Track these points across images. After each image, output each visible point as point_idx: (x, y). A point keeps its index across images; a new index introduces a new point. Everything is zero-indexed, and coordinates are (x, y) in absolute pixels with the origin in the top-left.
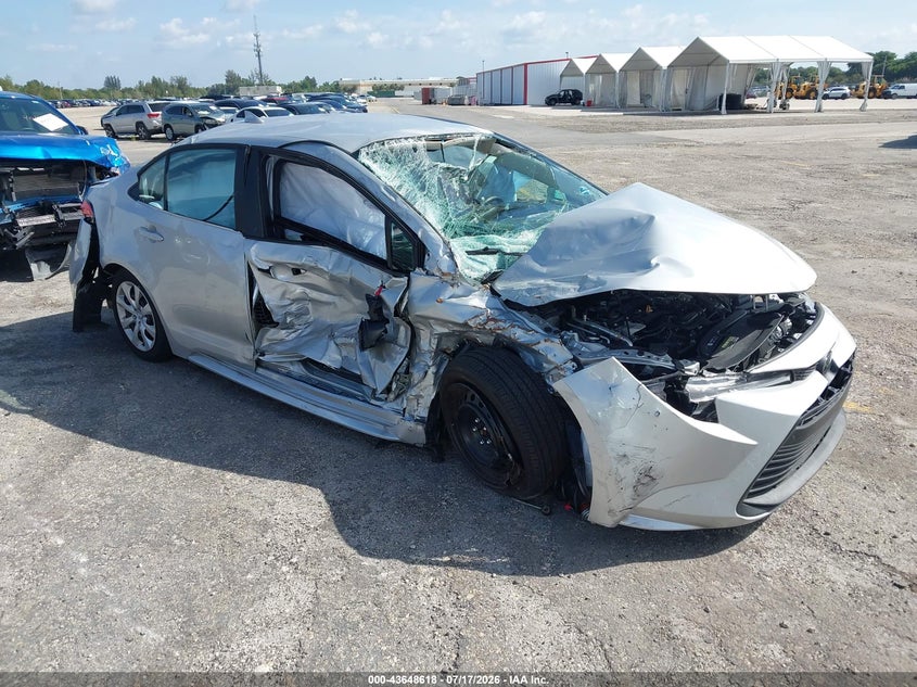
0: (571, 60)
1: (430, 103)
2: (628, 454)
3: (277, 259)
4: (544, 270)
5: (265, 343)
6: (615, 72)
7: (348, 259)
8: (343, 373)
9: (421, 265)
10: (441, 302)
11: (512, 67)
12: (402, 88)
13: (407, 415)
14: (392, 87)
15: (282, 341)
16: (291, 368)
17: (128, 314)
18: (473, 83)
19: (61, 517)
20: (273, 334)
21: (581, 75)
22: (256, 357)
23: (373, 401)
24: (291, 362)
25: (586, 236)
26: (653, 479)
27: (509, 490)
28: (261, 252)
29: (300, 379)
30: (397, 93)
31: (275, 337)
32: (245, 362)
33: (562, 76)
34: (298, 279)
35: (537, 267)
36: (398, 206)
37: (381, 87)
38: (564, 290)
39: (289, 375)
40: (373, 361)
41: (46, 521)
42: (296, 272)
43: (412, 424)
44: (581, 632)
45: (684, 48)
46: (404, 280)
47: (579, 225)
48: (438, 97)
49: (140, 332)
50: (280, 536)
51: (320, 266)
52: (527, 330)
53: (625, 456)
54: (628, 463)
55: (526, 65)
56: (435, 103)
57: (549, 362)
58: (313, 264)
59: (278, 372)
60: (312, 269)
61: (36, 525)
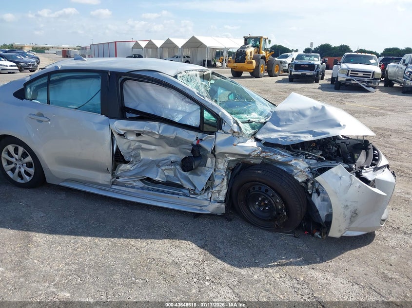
0: (136, 41)
1: (67, 57)
2: (348, 205)
3: (129, 128)
4: (280, 129)
5: (119, 172)
6: (158, 48)
7: (172, 128)
8: (168, 184)
9: (221, 129)
10: (236, 145)
11: (109, 43)
12: (48, 49)
13: (212, 200)
14: (42, 48)
15: (128, 171)
16: (135, 184)
17: (9, 163)
18: (88, 49)
19: (54, 281)
20: (123, 167)
21: (142, 48)
22: (113, 180)
23: (191, 196)
24: (134, 181)
25: (295, 114)
26: (357, 214)
27: (278, 229)
28: (119, 125)
29: (141, 188)
30: (46, 51)
31: (124, 168)
32: (106, 183)
33: (132, 48)
34: (139, 138)
35: (276, 128)
36: (207, 102)
37: (37, 48)
38: (305, 137)
39: (133, 187)
40: (191, 177)
41: (46, 285)
42: (138, 135)
43: (217, 205)
44: (358, 284)
45: (187, 40)
46: (214, 136)
47: (291, 110)
48: (72, 54)
49: (20, 172)
50: (188, 267)
51: (153, 131)
52: (284, 156)
53: (347, 206)
54: (348, 209)
55: (116, 42)
56: (70, 57)
57: (297, 169)
58: (150, 131)
59: (125, 186)
60: (148, 133)
61: (41, 288)
